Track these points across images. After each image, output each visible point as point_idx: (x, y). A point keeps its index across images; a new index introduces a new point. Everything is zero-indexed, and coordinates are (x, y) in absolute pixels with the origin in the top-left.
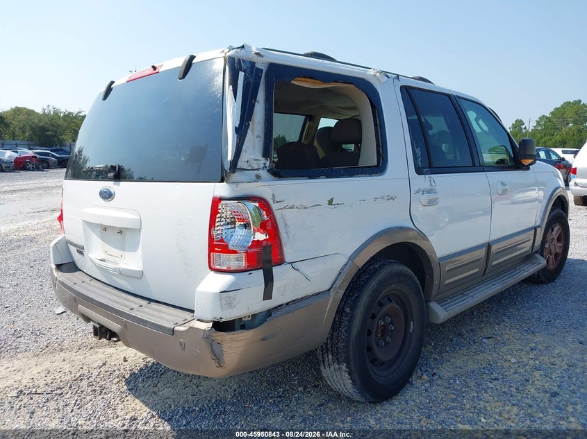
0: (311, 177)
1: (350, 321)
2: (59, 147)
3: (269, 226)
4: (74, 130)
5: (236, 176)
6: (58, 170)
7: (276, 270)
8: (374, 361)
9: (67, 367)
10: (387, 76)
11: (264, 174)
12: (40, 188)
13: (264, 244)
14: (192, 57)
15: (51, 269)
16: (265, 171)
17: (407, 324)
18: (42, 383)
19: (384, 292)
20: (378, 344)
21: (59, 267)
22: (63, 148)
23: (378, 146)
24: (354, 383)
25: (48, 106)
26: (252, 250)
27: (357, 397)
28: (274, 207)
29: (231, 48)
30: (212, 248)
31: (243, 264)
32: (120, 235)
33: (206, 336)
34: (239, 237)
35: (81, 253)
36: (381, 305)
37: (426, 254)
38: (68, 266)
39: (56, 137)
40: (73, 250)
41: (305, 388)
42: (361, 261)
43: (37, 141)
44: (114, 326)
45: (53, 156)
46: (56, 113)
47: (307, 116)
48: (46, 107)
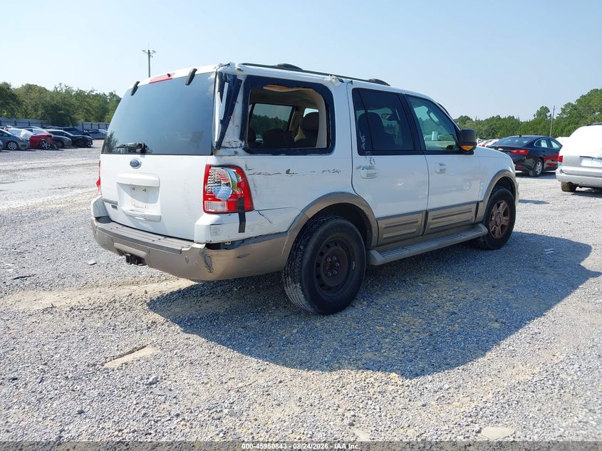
0: (274, 155)
1: (303, 255)
2: (71, 127)
3: (243, 185)
4: (86, 109)
5: (221, 152)
6: (73, 150)
7: (247, 214)
8: (323, 285)
9: (103, 296)
10: (342, 81)
11: (240, 151)
12: (57, 167)
13: (239, 197)
14: (195, 70)
15: (92, 220)
16: (241, 149)
17: (350, 264)
18: (87, 304)
19: (330, 237)
20: (326, 275)
21: (98, 219)
22: (76, 127)
23: (328, 134)
24: (305, 297)
25: (60, 84)
26: (231, 200)
27: (309, 309)
28: (247, 173)
29: (221, 65)
30: (205, 198)
31: (226, 209)
32: (145, 192)
33: (202, 252)
34: (224, 192)
35: (115, 207)
36: (328, 246)
37: (364, 213)
38: (104, 218)
39: (68, 116)
40: (108, 206)
41: (277, 308)
42: (310, 214)
43: (50, 120)
44: (141, 253)
45: (67, 136)
46: (68, 92)
47: (294, 107)
48: (58, 85)
